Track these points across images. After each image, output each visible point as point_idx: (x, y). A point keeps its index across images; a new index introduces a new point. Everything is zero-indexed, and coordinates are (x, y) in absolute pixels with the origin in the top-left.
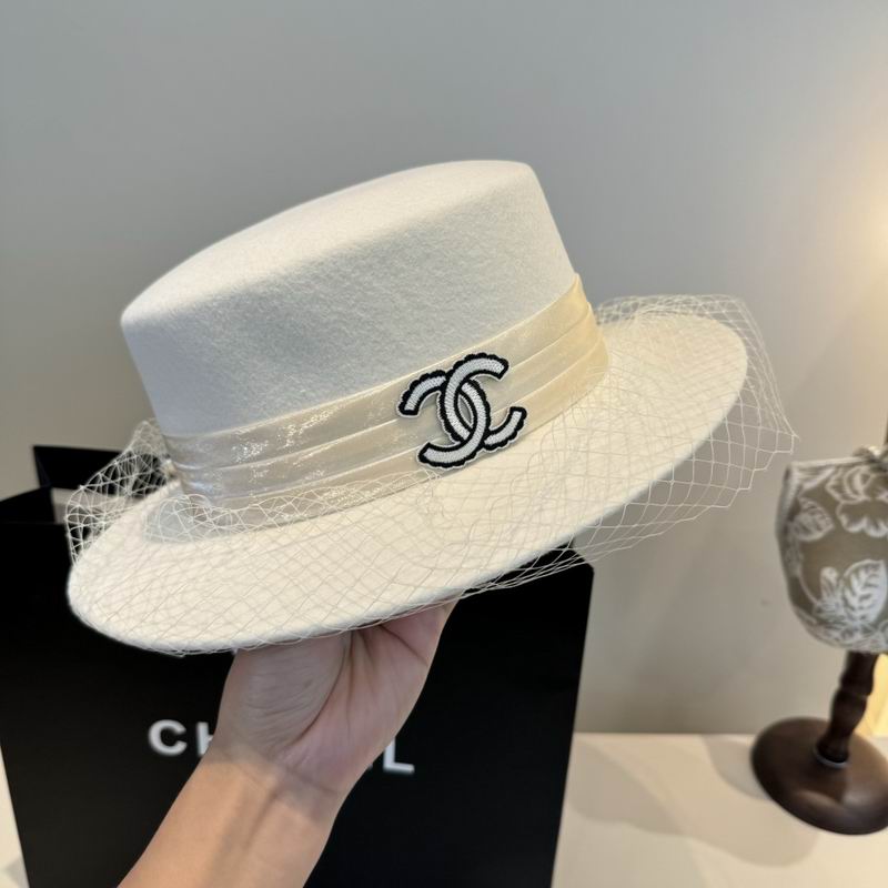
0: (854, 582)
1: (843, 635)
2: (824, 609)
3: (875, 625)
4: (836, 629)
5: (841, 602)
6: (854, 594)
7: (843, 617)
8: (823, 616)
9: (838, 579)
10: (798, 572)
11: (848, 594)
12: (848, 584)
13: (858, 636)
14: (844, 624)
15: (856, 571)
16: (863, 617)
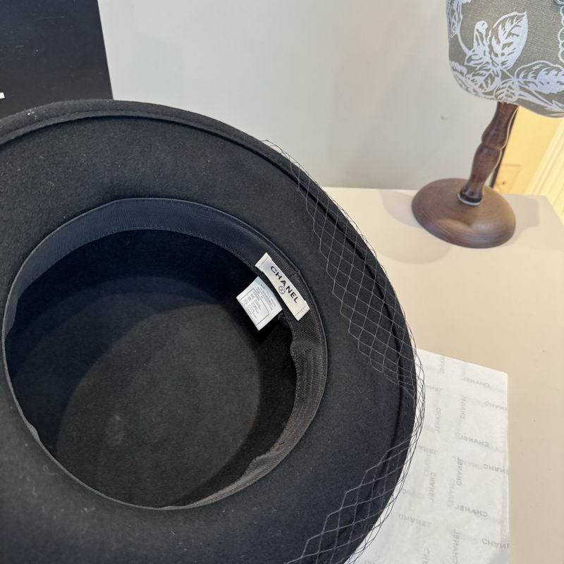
0: (501, 32)
1: (486, 81)
2: (473, 57)
3: (512, 71)
4: (481, 75)
5: (488, 50)
6: (498, 42)
7: (487, 63)
8: (471, 64)
9: (488, 30)
10: (457, 31)
11: (494, 42)
12: (495, 33)
13: (498, 81)
14: (488, 70)
15: (503, 22)
16: (503, 63)
